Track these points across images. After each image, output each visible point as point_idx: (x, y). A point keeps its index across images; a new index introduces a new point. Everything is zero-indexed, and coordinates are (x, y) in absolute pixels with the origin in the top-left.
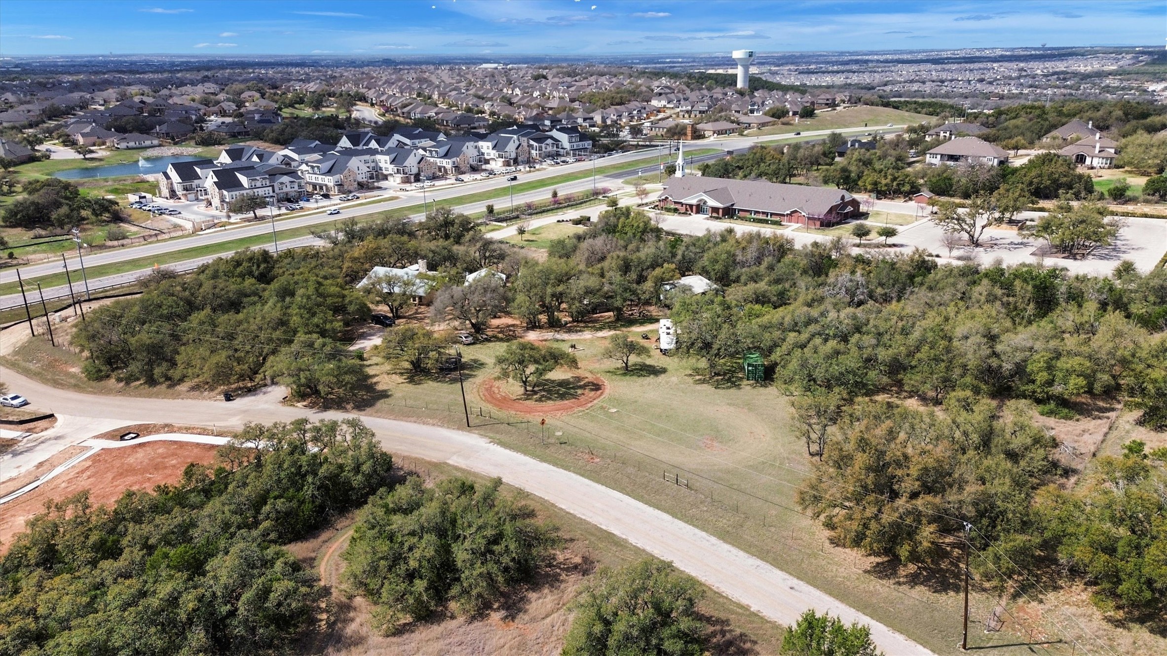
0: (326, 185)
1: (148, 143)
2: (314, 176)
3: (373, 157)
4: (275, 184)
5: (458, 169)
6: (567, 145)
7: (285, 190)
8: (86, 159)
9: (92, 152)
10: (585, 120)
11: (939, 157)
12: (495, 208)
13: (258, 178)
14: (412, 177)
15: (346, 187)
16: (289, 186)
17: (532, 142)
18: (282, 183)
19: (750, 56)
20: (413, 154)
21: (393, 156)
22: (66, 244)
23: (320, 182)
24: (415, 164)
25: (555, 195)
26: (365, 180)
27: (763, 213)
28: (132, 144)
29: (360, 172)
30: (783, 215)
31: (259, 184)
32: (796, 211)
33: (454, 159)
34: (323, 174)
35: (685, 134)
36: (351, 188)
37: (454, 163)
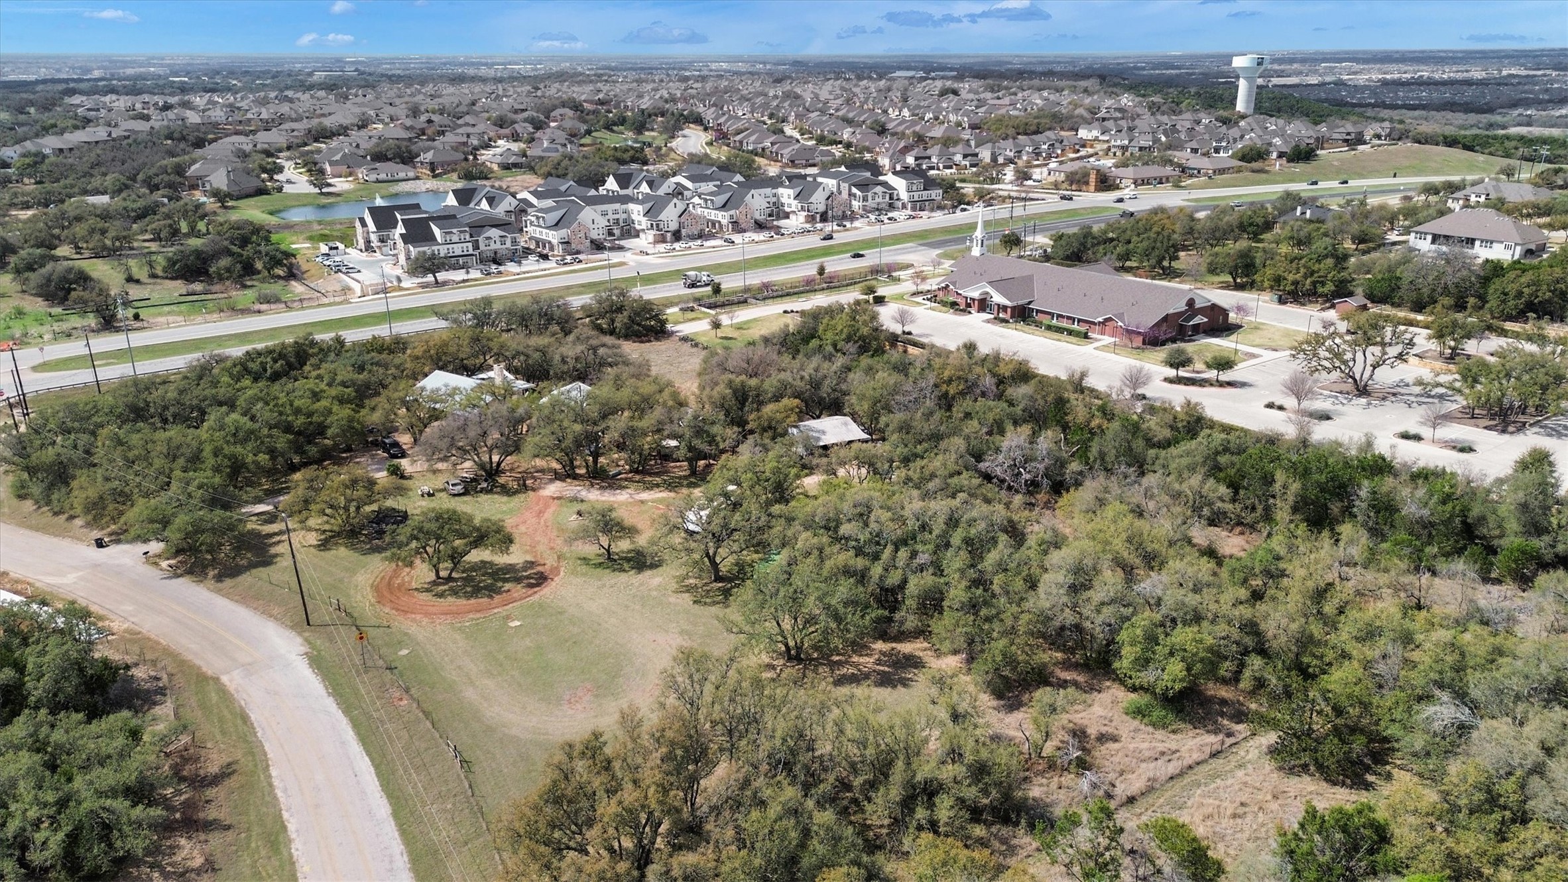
0: (550, 242)
1: (402, 175)
2: (538, 229)
3: (624, 206)
4: (480, 239)
5: (737, 227)
6: (904, 196)
7: (493, 246)
8: (322, 194)
9: (329, 185)
10: (965, 156)
11: (1429, 238)
12: (722, 287)
13: (454, 231)
14: (669, 235)
15: (573, 246)
16: (498, 243)
17: (854, 190)
18: (489, 238)
19: (1259, 64)
20: (672, 204)
21: (648, 205)
22: (210, 305)
23: (544, 237)
24: (675, 218)
25: (821, 271)
26: (601, 236)
27: (1069, 318)
28: (383, 176)
29: (595, 226)
30: (1094, 323)
31: (455, 238)
32: (1110, 319)
33: (732, 212)
34: (547, 228)
35: (1087, 183)
36: (579, 247)
37: (732, 217)
